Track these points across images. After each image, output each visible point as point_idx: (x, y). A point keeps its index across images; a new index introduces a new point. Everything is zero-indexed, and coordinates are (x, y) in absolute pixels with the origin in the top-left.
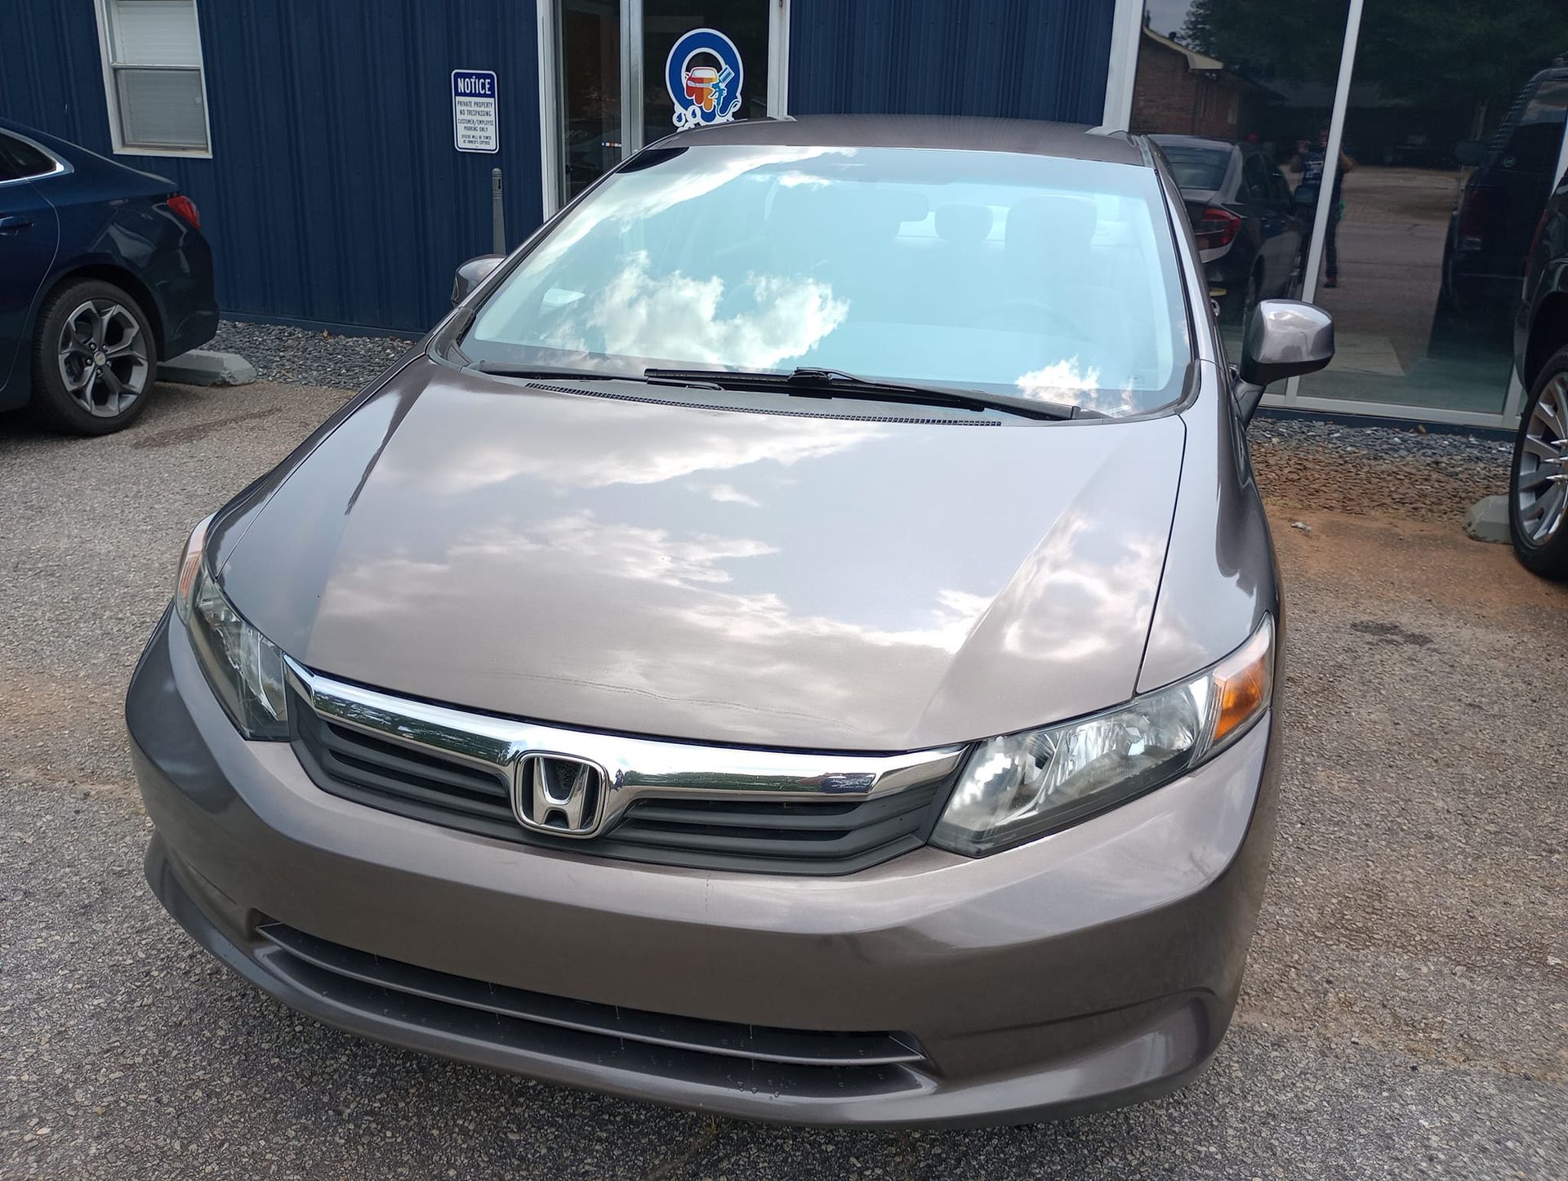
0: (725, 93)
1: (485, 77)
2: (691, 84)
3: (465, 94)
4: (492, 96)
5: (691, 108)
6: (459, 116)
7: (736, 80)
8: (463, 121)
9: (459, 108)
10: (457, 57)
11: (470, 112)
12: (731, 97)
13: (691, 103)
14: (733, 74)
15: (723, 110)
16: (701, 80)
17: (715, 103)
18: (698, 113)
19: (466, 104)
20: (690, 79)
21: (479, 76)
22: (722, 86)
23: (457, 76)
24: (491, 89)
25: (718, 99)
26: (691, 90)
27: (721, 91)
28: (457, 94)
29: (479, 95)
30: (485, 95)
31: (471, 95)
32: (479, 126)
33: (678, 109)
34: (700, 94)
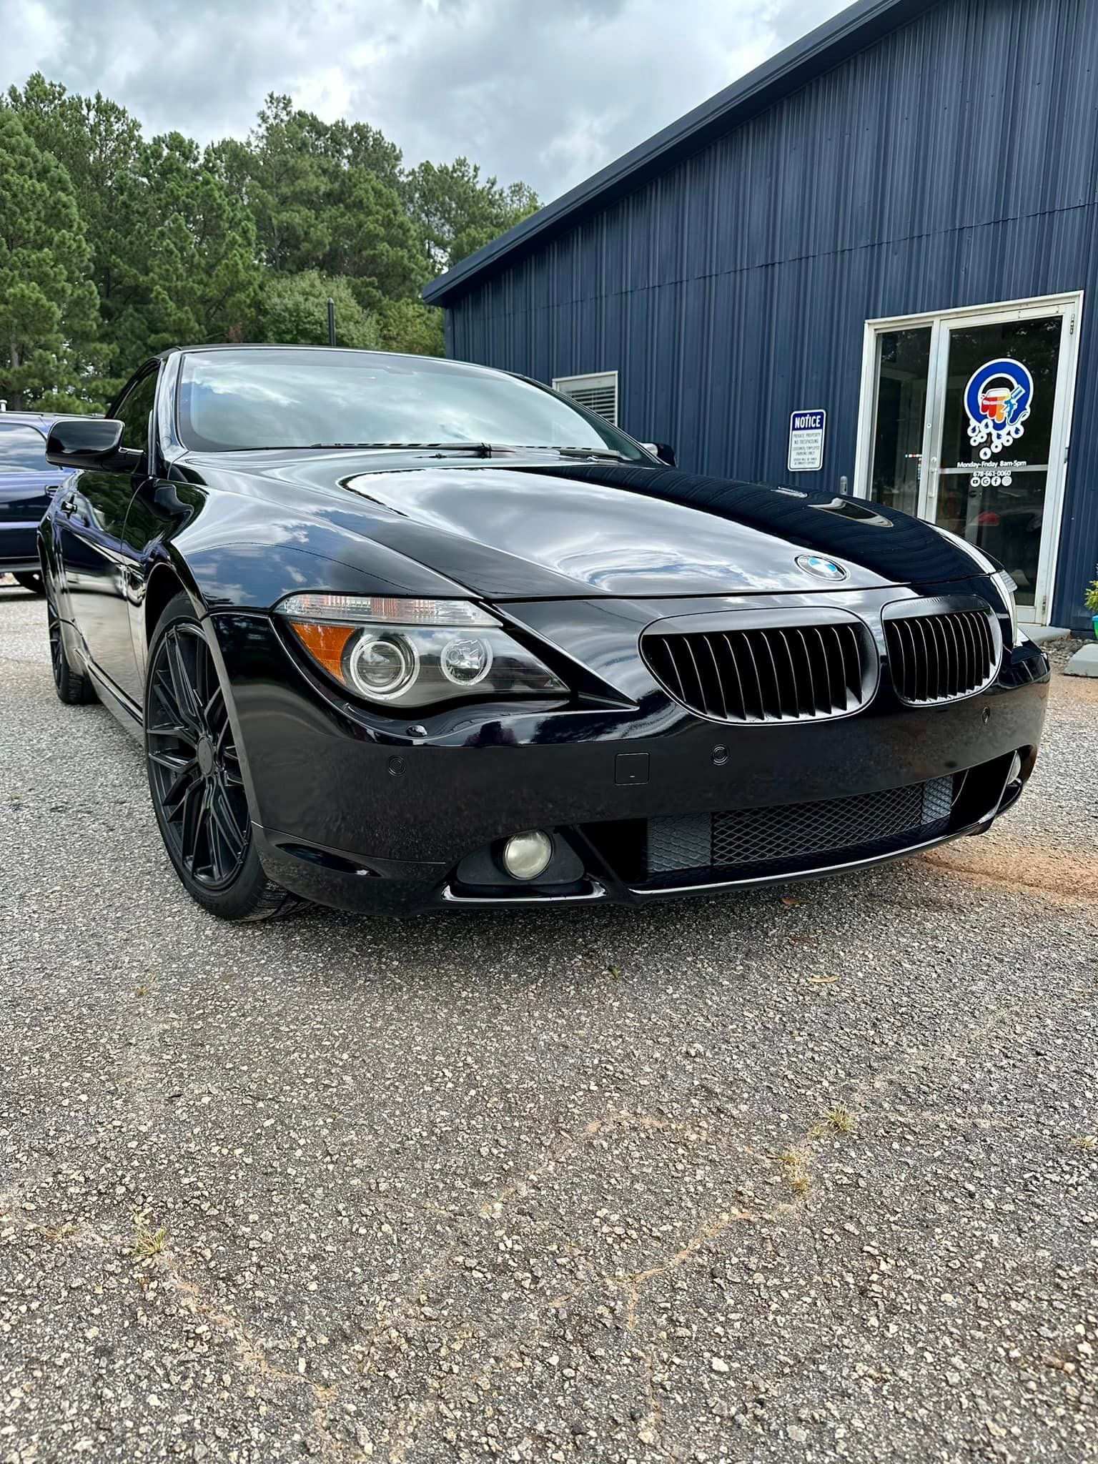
0: (1015, 407)
1: (816, 414)
2: (986, 403)
3: (800, 429)
4: (821, 427)
5: (984, 422)
6: (794, 445)
7: (1026, 396)
8: (796, 449)
9: (794, 439)
10: (795, 403)
11: (802, 442)
12: (1021, 407)
13: (985, 417)
14: (1024, 391)
15: (1013, 420)
16: (995, 399)
17: (1006, 415)
18: (991, 424)
19: (800, 436)
20: (986, 399)
21: (811, 415)
22: (1014, 401)
23: (796, 416)
24: (821, 423)
25: (1009, 412)
27: (1012, 406)
28: (794, 429)
29: (811, 428)
30: (816, 428)
31: (805, 428)
32: (807, 451)
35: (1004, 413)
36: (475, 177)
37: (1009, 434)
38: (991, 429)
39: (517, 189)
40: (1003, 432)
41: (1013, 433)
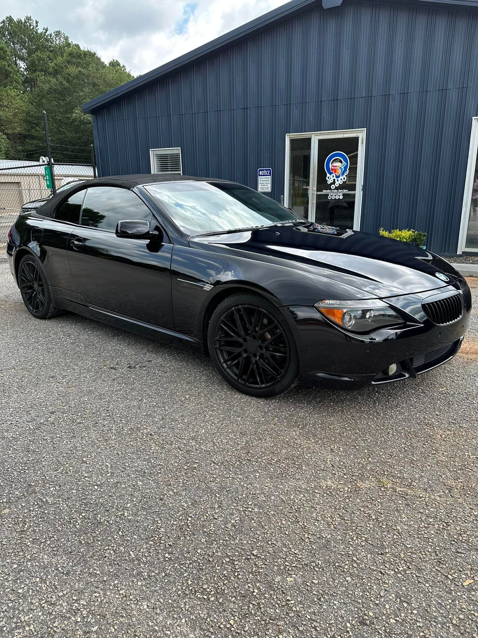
0: (343, 170)
1: (268, 170)
2: (332, 168)
3: (262, 176)
4: (270, 175)
5: (332, 175)
6: (260, 182)
7: (347, 165)
8: (260, 183)
9: (259, 180)
10: (259, 165)
11: (263, 181)
12: (345, 170)
13: (332, 173)
15: (343, 175)
16: (336, 166)
17: (340, 172)
18: (335, 176)
19: (262, 178)
20: (333, 166)
21: (266, 170)
22: (343, 168)
23: (260, 170)
24: (270, 173)
26: (332, 170)
27: (342, 169)
28: (259, 176)
29: (266, 175)
30: (268, 175)
31: (264, 175)
32: (265, 184)
33: (328, 175)
34: (335, 171)
35: (340, 171)
36: (37, 26)
37: (341, 180)
38: (335, 178)
39: (58, 33)
40: (339, 179)
41: (343, 179)
